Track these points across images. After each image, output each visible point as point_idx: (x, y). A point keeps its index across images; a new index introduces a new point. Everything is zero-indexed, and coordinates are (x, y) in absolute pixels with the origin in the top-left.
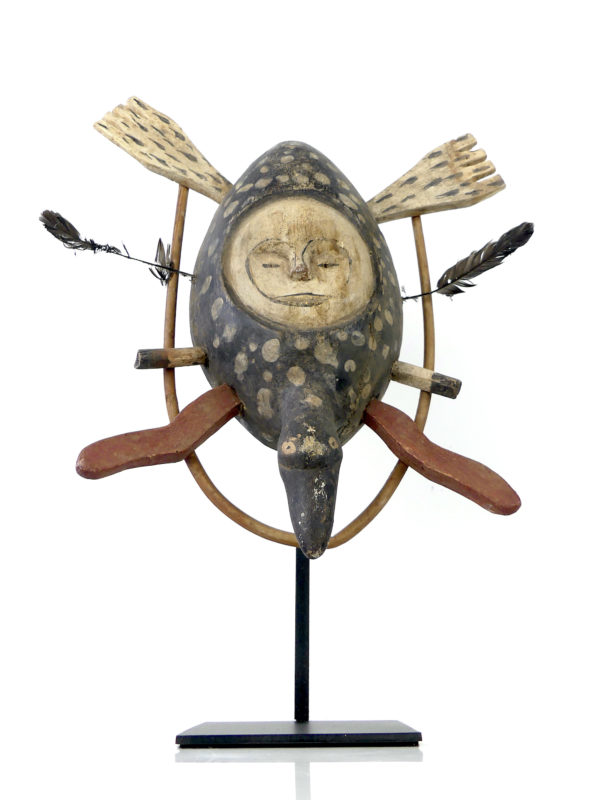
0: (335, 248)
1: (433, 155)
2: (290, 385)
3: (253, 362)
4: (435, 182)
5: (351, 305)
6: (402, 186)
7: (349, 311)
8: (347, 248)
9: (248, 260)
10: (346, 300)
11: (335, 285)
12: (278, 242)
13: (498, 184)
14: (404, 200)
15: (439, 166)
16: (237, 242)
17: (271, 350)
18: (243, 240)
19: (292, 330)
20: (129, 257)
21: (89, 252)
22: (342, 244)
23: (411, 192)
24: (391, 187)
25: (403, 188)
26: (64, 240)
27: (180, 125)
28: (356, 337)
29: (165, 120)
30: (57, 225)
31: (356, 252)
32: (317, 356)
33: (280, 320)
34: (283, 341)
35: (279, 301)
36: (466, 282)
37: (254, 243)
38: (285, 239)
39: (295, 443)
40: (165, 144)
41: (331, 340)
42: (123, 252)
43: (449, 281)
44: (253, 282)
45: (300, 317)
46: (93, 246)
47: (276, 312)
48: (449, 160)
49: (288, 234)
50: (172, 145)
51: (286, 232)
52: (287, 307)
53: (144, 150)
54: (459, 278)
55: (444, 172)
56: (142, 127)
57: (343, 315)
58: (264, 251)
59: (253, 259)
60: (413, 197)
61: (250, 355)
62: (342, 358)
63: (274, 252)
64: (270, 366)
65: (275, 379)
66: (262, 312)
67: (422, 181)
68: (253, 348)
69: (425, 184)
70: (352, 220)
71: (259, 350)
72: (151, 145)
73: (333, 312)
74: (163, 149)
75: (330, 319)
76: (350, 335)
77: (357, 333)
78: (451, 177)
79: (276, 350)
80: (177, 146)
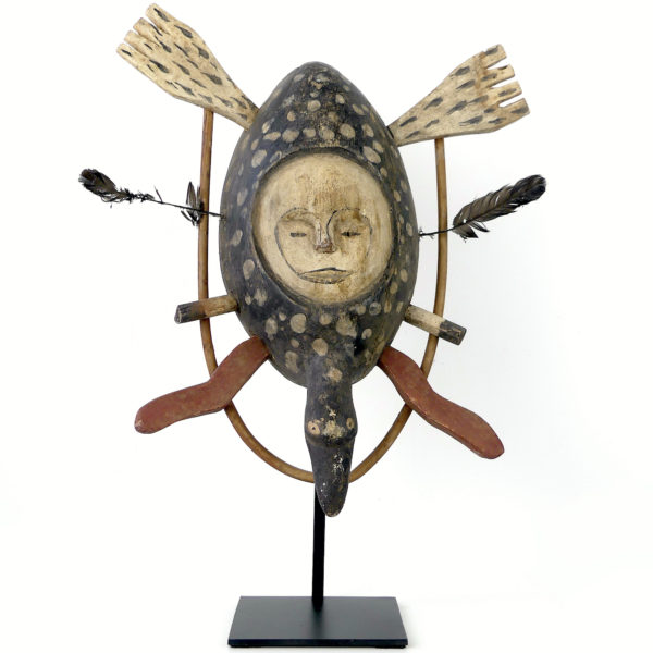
0: (358, 216)
1: (461, 71)
2: (315, 354)
3: (282, 329)
4: (460, 106)
5: (370, 276)
6: (427, 107)
7: (367, 283)
8: (369, 217)
9: (277, 228)
10: (366, 274)
11: (356, 259)
12: (305, 211)
13: (522, 110)
14: (428, 126)
15: (465, 85)
16: (266, 202)
17: (298, 323)
18: (272, 202)
19: (317, 306)
20: (162, 203)
21: (126, 202)
22: (364, 213)
23: (435, 116)
24: (415, 108)
25: (427, 111)
26: (102, 195)
27: (204, 39)
28: (373, 308)
29: (188, 34)
30: (95, 181)
31: (377, 218)
32: (339, 330)
33: (306, 295)
34: (309, 316)
35: (306, 278)
36: (480, 224)
37: (282, 210)
38: (311, 209)
39: (320, 426)
40: (189, 66)
42: (157, 198)
43: (465, 221)
44: (282, 254)
45: (324, 293)
46: (129, 196)
47: (303, 287)
48: (477, 80)
49: (314, 204)
50: (196, 67)
51: (312, 202)
52: (313, 284)
53: (170, 77)
54: (475, 219)
55: (470, 93)
56: (165, 47)
57: (362, 287)
58: (292, 219)
59: (282, 227)
60: (436, 122)
61: (280, 323)
62: (360, 328)
63: (301, 220)
64: (296, 336)
65: (301, 346)
66: (290, 285)
67: (447, 103)
68: (282, 318)
69: (451, 107)
70: (374, 176)
71: (288, 321)
72: (176, 70)
73: (354, 286)
74: (188, 73)
75: (351, 294)
76: (367, 308)
77: (374, 305)
78: (476, 101)
79: (303, 324)
80: (201, 67)
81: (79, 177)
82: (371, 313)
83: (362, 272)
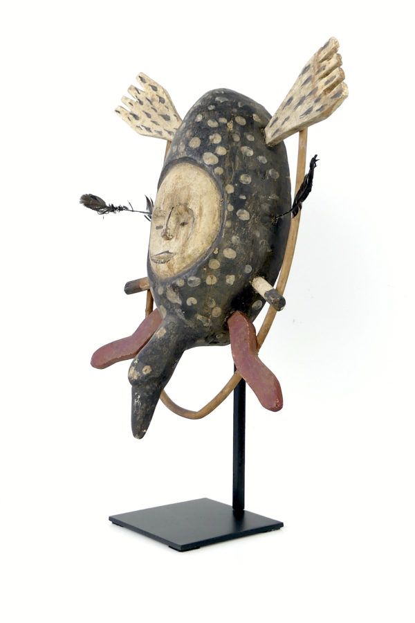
0: (187, 210)
1: (306, 70)
4: (302, 101)
5: (189, 256)
6: (284, 108)
7: (189, 261)
8: (193, 209)
10: (185, 254)
11: (181, 243)
12: (160, 209)
14: (283, 123)
15: (306, 82)
19: (158, 280)
20: (133, 211)
21: (111, 213)
22: (190, 206)
23: (288, 114)
24: (278, 110)
25: (284, 110)
26: (97, 210)
28: (191, 281)
29: (155, 89)
30: (92, 202)
31: (201, 209)
33: (155, 273)
35: (153, 259)
38: (162, 207)
40: (152, 112)
41: (174, 287)
42: (130, 209)
45: (161, 271)
46: (112, 209)
47: (153, 267)
48: (313, 74)
49: (164, 204)
50: (156, 111)
52: (155, 264)
53: (138, 123)
55: (308, 88)
56: (140, 102)
57: (184, 265)
58: (157, 216)
59: (153, 223)
60: (287, 119)
62: (184, 298)
63: (162, 216)
67: (295, 100)
69: (297, 103)
72: (143, 116)
74: (150, 117)
75: (176, 271)
76: (186, 281)
77: (192, 278)
78: (311, 94)
80: (158, 111)
81: (79, 200)
82: (190, 285)
83: (182, 254)
